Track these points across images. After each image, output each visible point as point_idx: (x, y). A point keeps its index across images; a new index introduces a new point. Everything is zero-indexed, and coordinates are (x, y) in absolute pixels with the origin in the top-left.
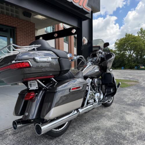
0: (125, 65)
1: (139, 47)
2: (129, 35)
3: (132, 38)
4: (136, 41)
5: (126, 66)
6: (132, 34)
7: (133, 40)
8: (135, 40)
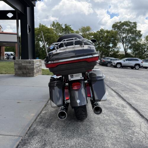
0: (39, 56)
1: (52, 39)
2: (43, 26)
3: (46, 30)
4: (49, 33)
5: (41, 57)
6: (45, 25)
7: (47, 31)
8: (49, 31)
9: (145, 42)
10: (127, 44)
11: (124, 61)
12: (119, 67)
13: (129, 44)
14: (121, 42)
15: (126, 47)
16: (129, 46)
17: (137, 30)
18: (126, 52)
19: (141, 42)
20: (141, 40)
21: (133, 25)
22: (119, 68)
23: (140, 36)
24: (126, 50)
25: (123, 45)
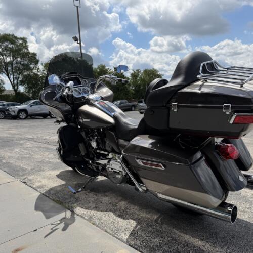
9: (45, 72)
10: (16, 75)
11: (31, 106)
12: (24, 117)
13: (20, 76)
14: (3, 72)
15: (16, 82)
16: (20, 79)
17: (29, 52)
18: (16, 91)
19: (39, 73)
20: (38, 69)
21: (21, 42)
22: (25, 119)
23: (37, 62)
24: (16, 87)
25: (9, 78)
